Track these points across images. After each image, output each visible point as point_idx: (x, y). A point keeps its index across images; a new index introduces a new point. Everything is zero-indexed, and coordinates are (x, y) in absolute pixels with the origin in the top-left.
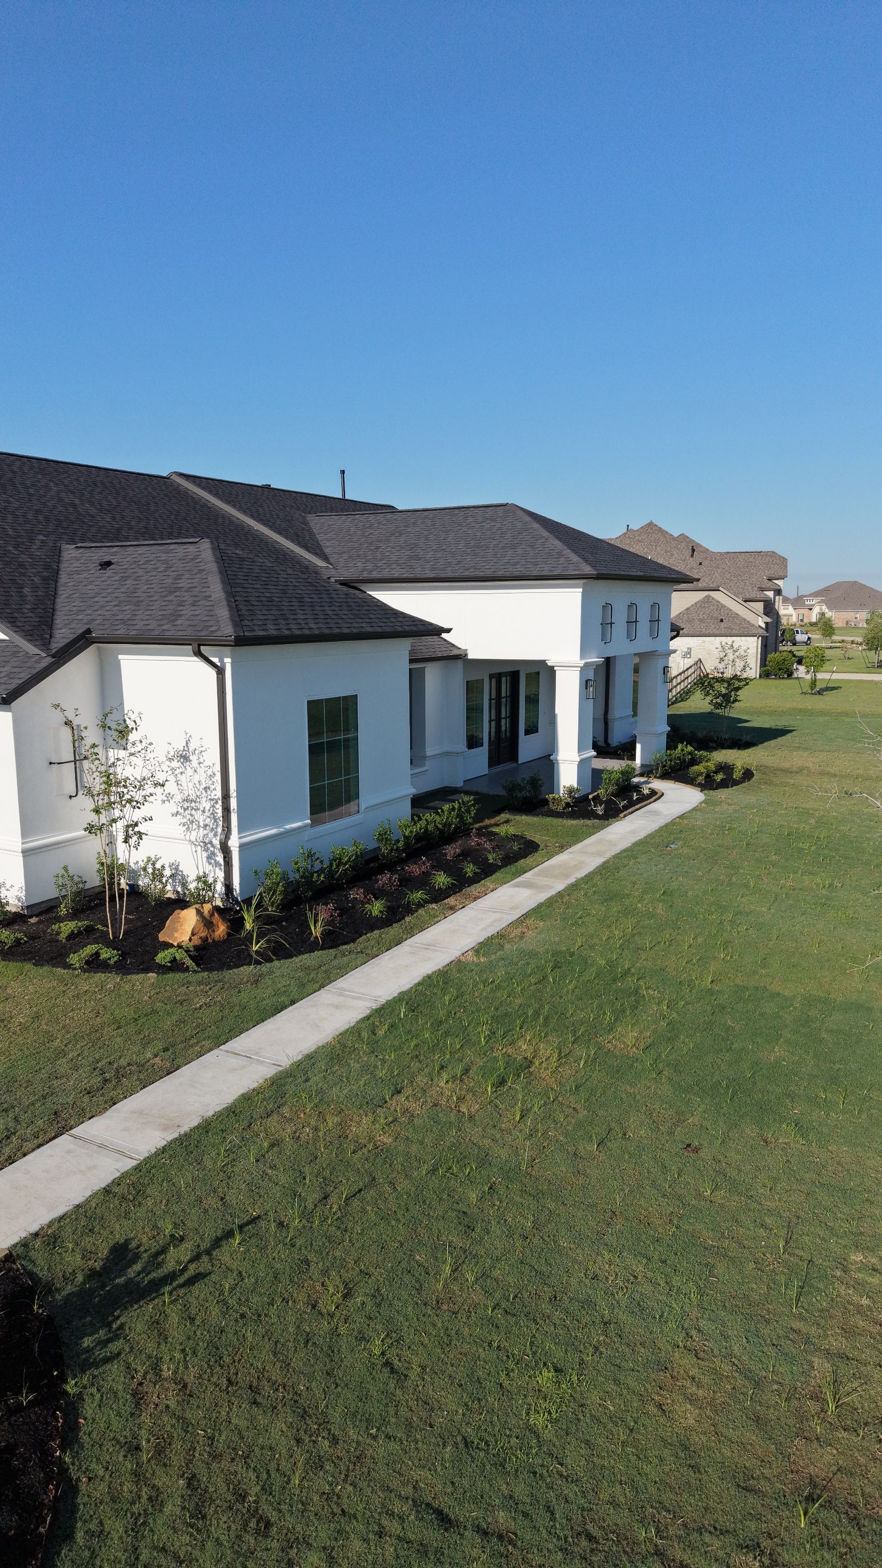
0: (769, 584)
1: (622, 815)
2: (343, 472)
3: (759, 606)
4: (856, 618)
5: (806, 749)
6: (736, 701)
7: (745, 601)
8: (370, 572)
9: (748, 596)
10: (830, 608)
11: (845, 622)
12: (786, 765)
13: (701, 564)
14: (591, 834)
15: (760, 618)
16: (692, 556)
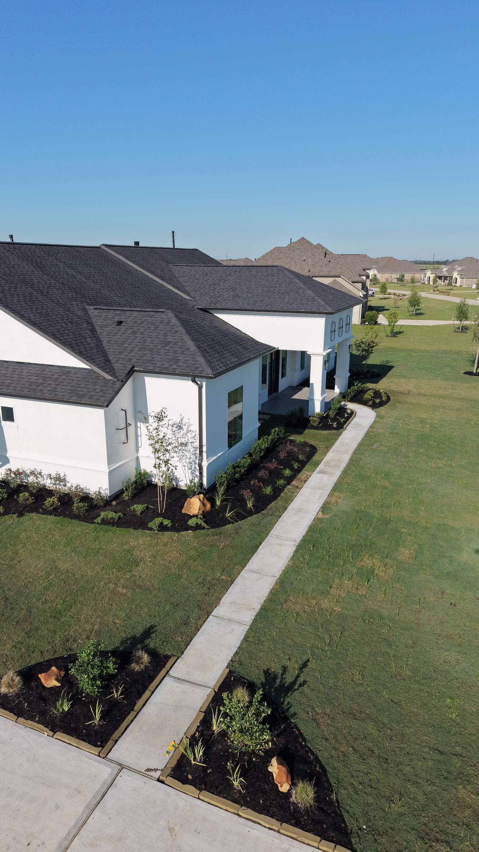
0: (364, 273)
1: (345, 427)
2: (173, 232)
3: (360, 285)
4: (391, 277)
5: (405, 377)
6: (371, 353)
7: (353, 282)
8: (215, 304)
9: (354, 280)
10: (378, 272)
11: (386, 279)
12: (401, 389)
13: (330, 261)
14: (336, 440)
15: (361, 292)
16: (325, 257)
